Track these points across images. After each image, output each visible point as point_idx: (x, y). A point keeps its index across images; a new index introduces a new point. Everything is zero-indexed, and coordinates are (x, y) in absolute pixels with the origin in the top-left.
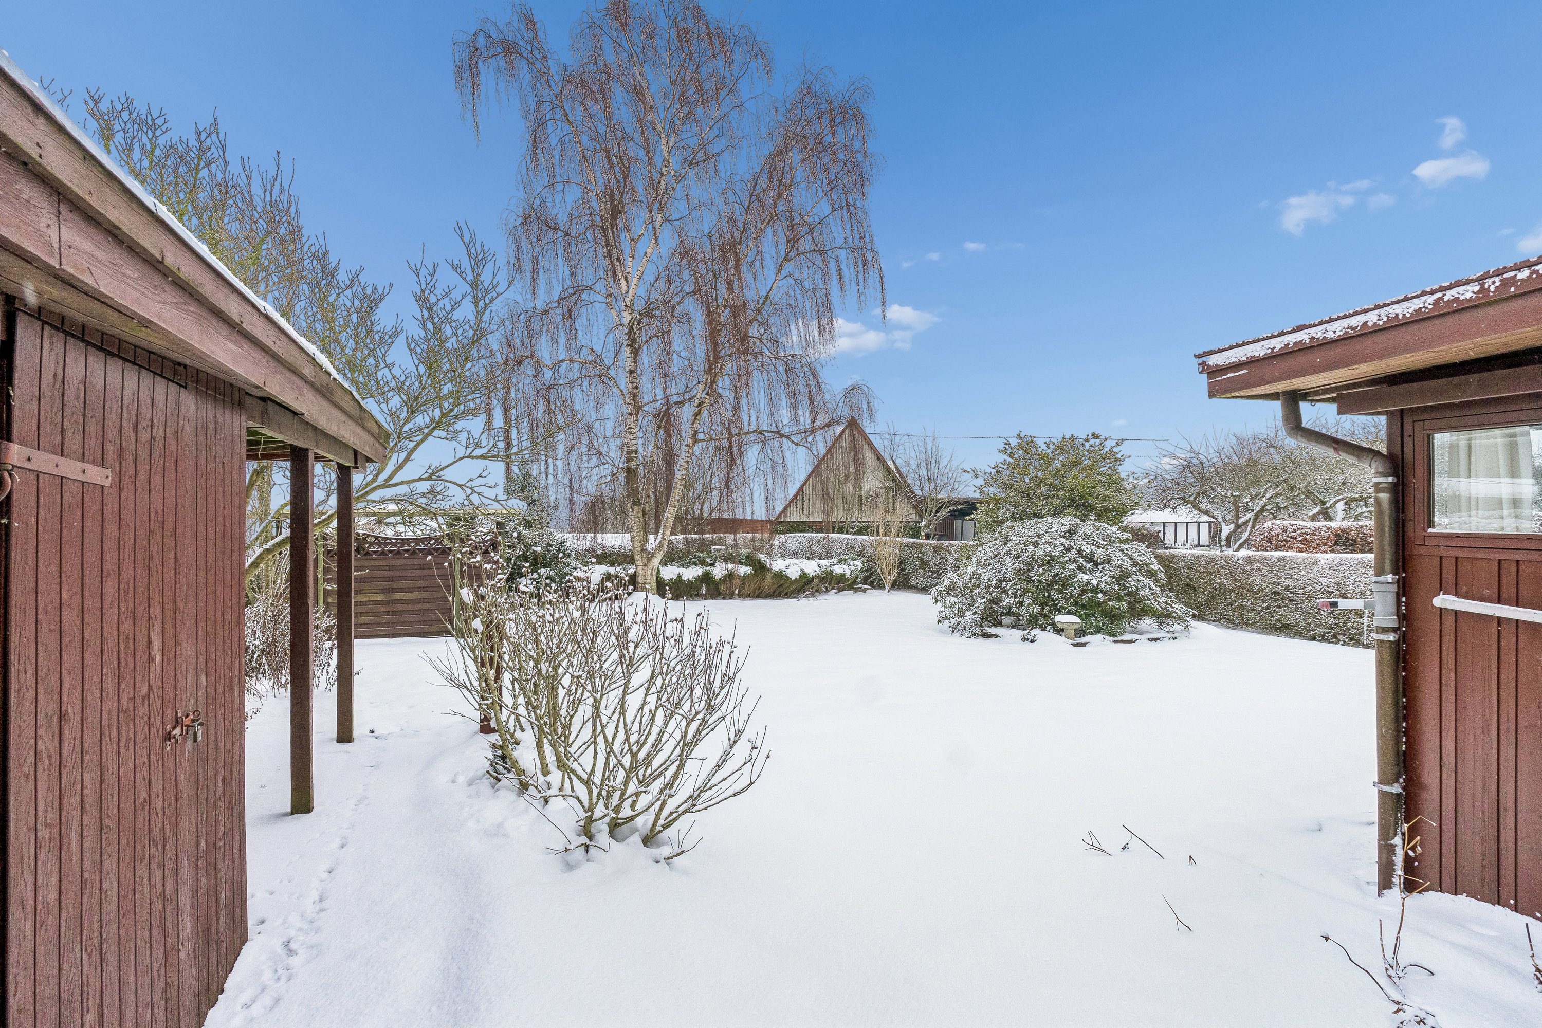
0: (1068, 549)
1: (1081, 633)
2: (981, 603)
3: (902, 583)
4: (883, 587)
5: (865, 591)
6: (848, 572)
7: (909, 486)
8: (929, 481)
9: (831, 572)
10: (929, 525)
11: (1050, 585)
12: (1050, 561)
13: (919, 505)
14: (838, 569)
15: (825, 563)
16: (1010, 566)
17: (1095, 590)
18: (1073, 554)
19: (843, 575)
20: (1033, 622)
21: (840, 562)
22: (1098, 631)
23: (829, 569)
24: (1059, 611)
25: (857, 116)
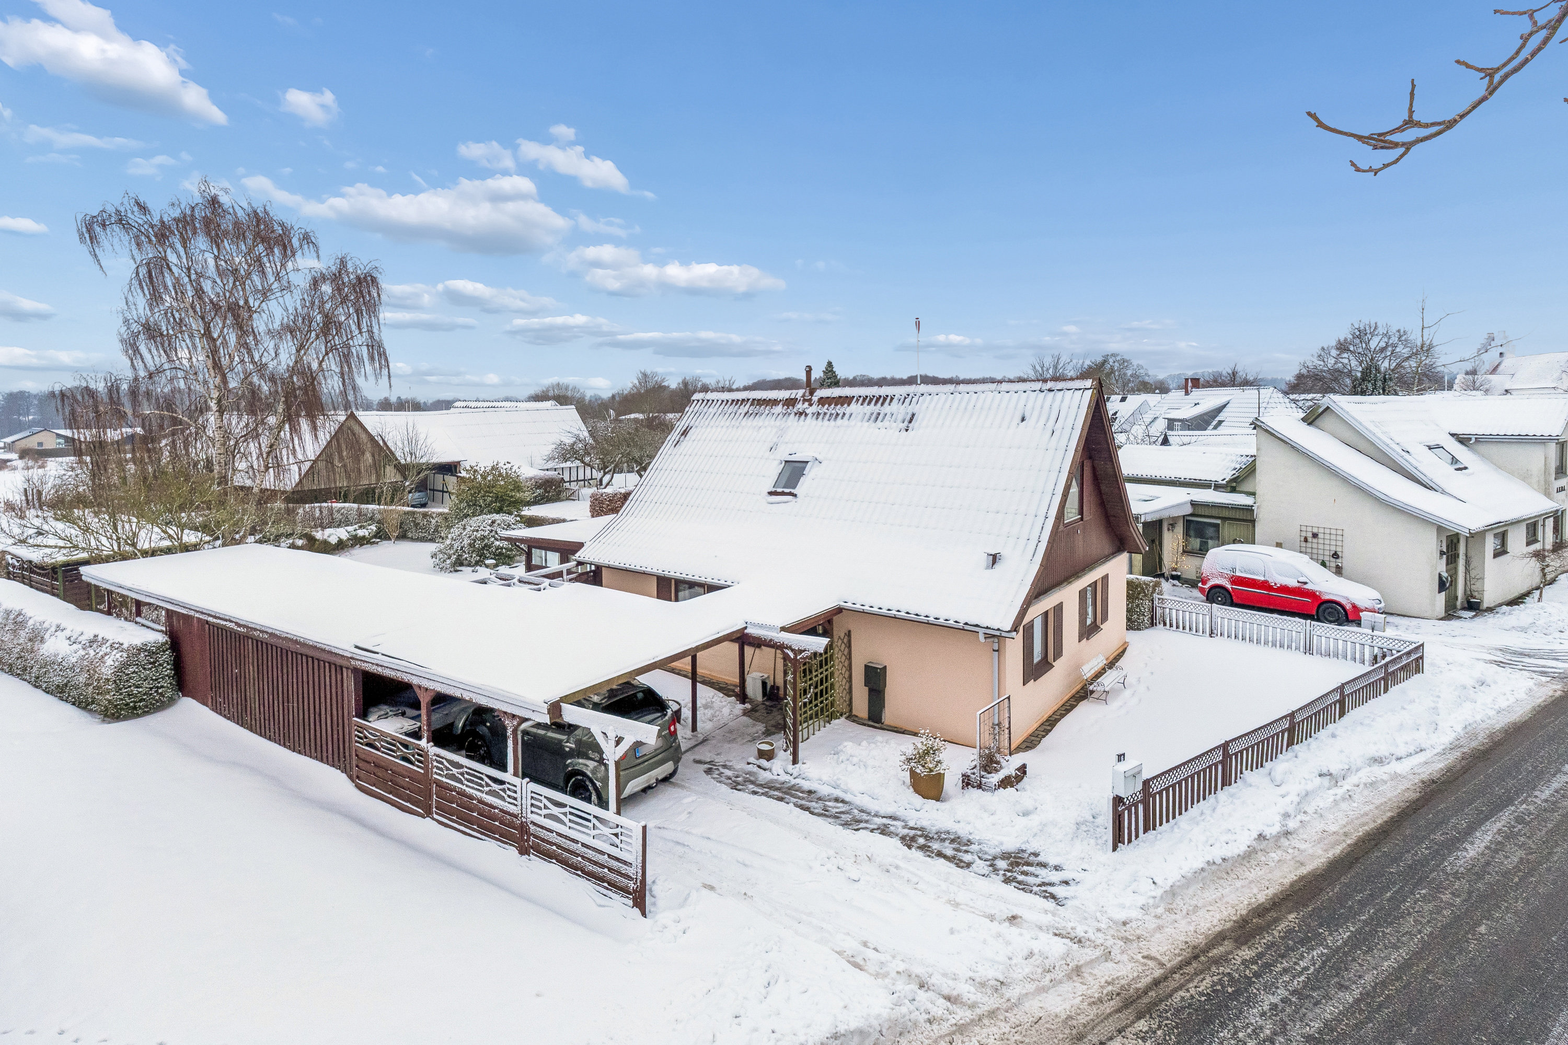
0: (492, 531)
1: (496, 566)
2: (454, 557)
3: (403, 537)
4: (390, 539)
5: (377, 543)
6: (367, 534)
7: (397, 459)
8: (411, 454)
9: (356, 535)
10: (411, 484)
11: (483, 548)
12: (483, 538)
13: (403, 469)
14: (361, 533)
15: (350, 528)
16: (466, 542)
17: (502, 548)
18: (493, 534)
19: (364, 536)
20: (477, 563)
21: (360, 527)
22: (503, 564)
23: (354, 533)
24: (487, 558)
25: (374, 280)
